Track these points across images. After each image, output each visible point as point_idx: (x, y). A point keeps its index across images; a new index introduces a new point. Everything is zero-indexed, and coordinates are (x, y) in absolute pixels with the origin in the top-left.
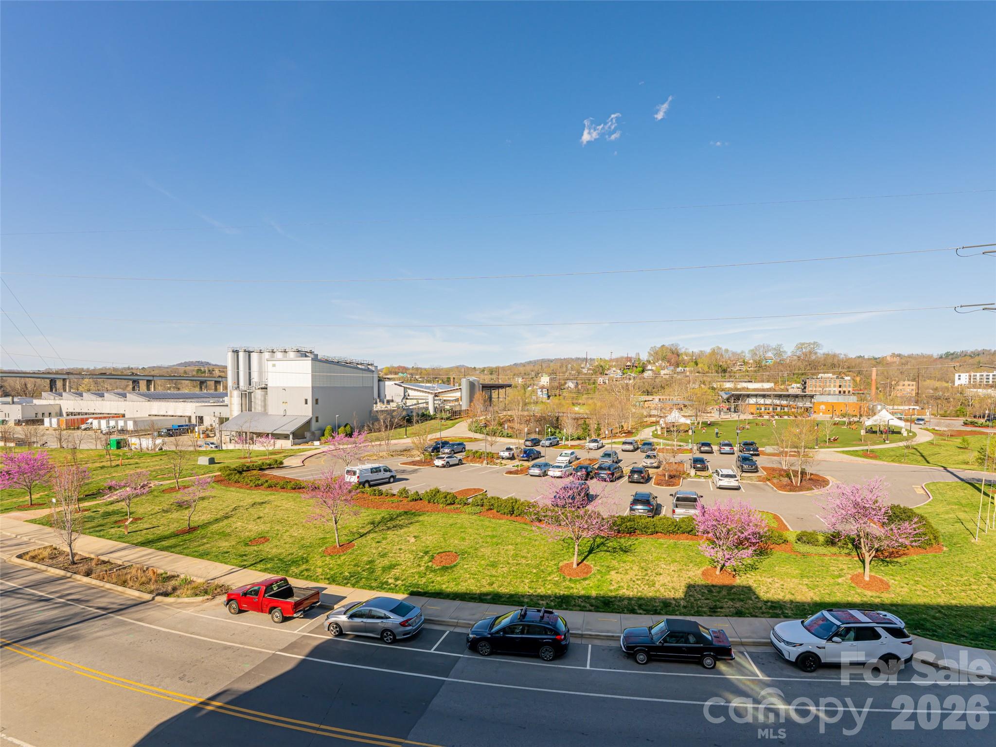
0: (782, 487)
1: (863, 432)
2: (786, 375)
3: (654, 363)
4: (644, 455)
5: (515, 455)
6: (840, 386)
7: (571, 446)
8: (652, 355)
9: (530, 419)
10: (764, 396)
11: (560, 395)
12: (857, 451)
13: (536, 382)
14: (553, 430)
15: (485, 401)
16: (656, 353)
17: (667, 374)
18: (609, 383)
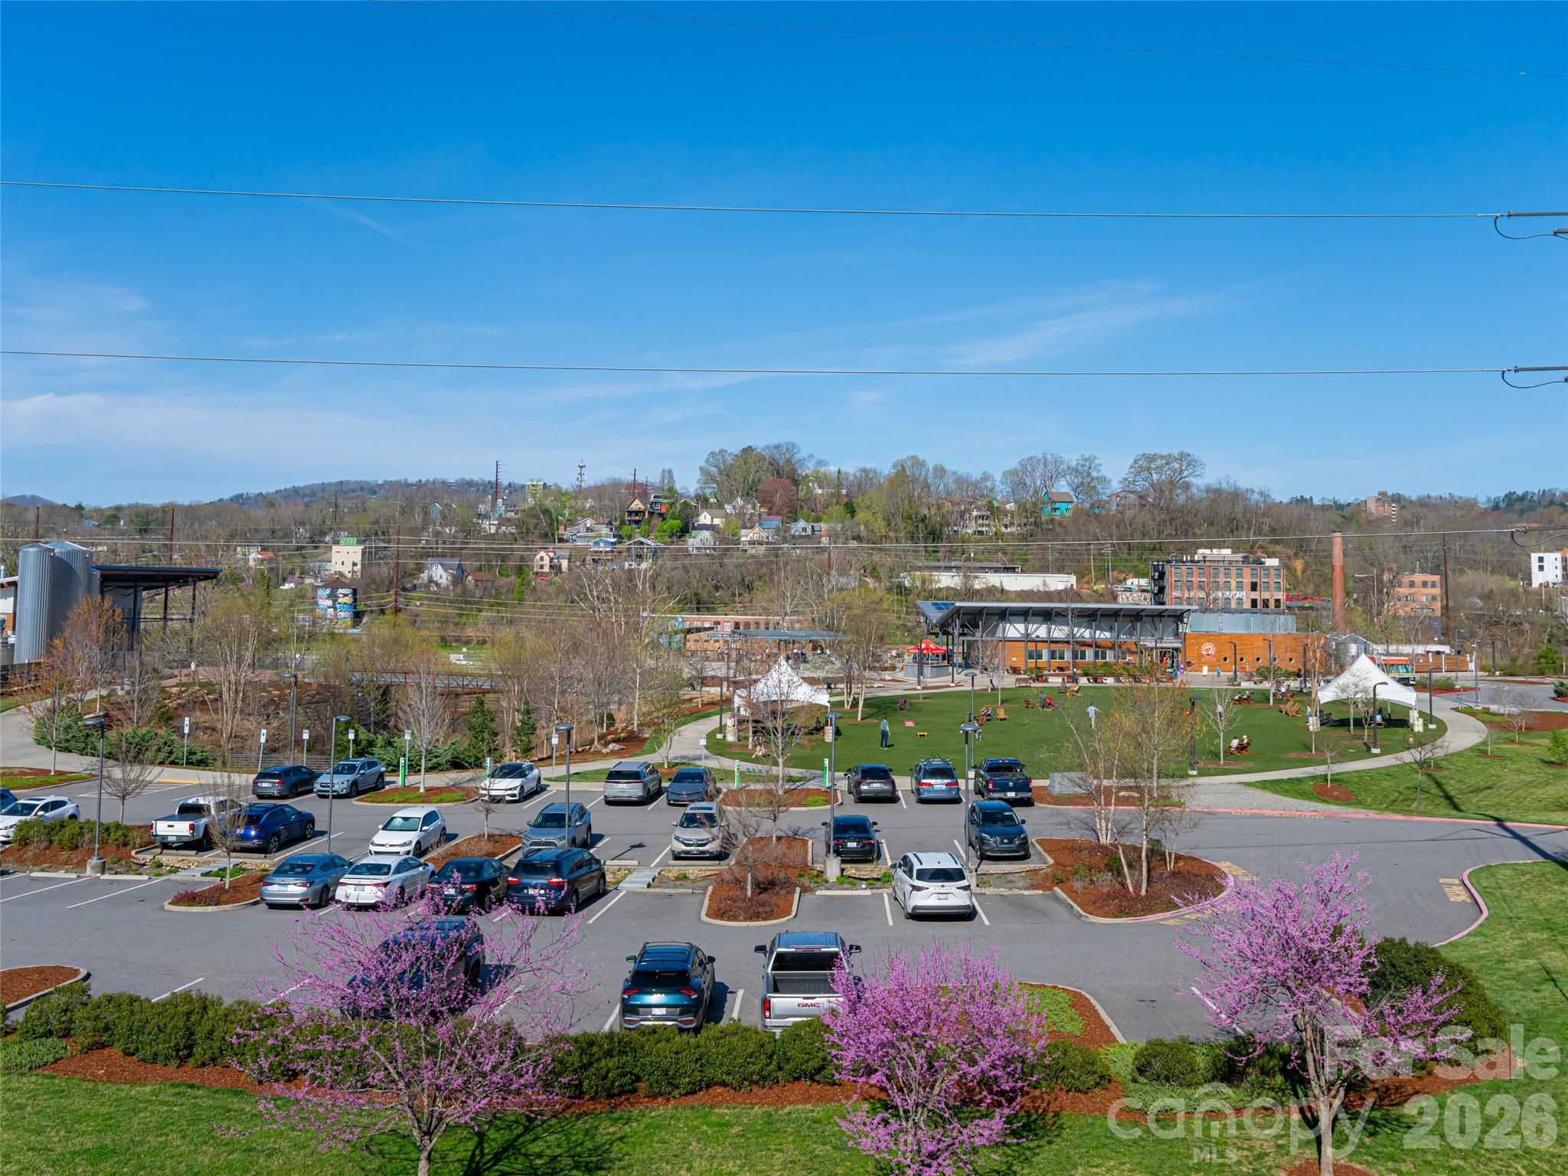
0: (1100, 904)
1: (1313, 724)
2: (1108, 551)
3: (720, 505)
4: (678, 813)
5: (215, 832)
6: (1254, 587)
7: (428, 790)
8: (714, 480)
9: (282, 697)
10: (1047, 616)
11: (397, 610)
12: (1298, 780)
13: (313, 565)
14: (364, 735)
15: (110, 631)
16: (726, 473)
17: (761, 543)
18: (570, 569)
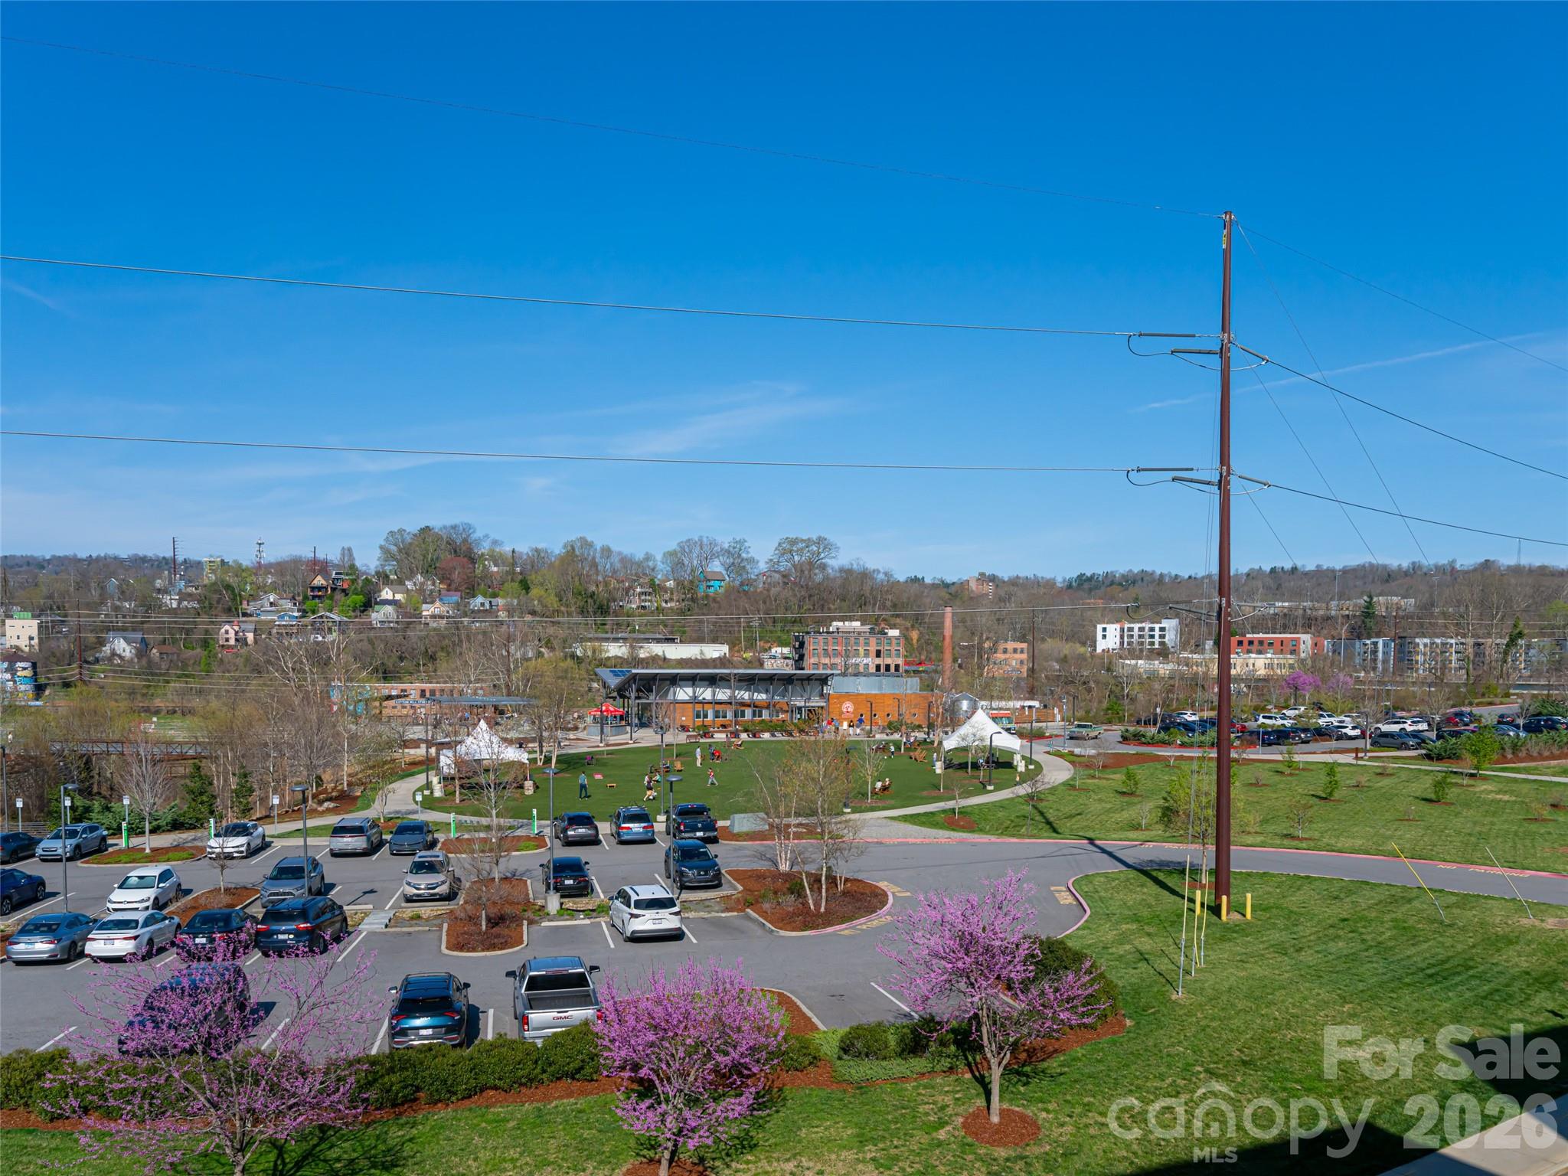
0: (786, 921)
1: (939, 768)
2: (755, 623)
3: (401, 582)
6: (878, 654)
7: (153, 850)
8: (393, 558)
10: (712, 681)
11: (82, 683)
12: (932, 813)
14: (79, 802)
16: (406, 551)
17: (442, 617)
18: (256, 641)
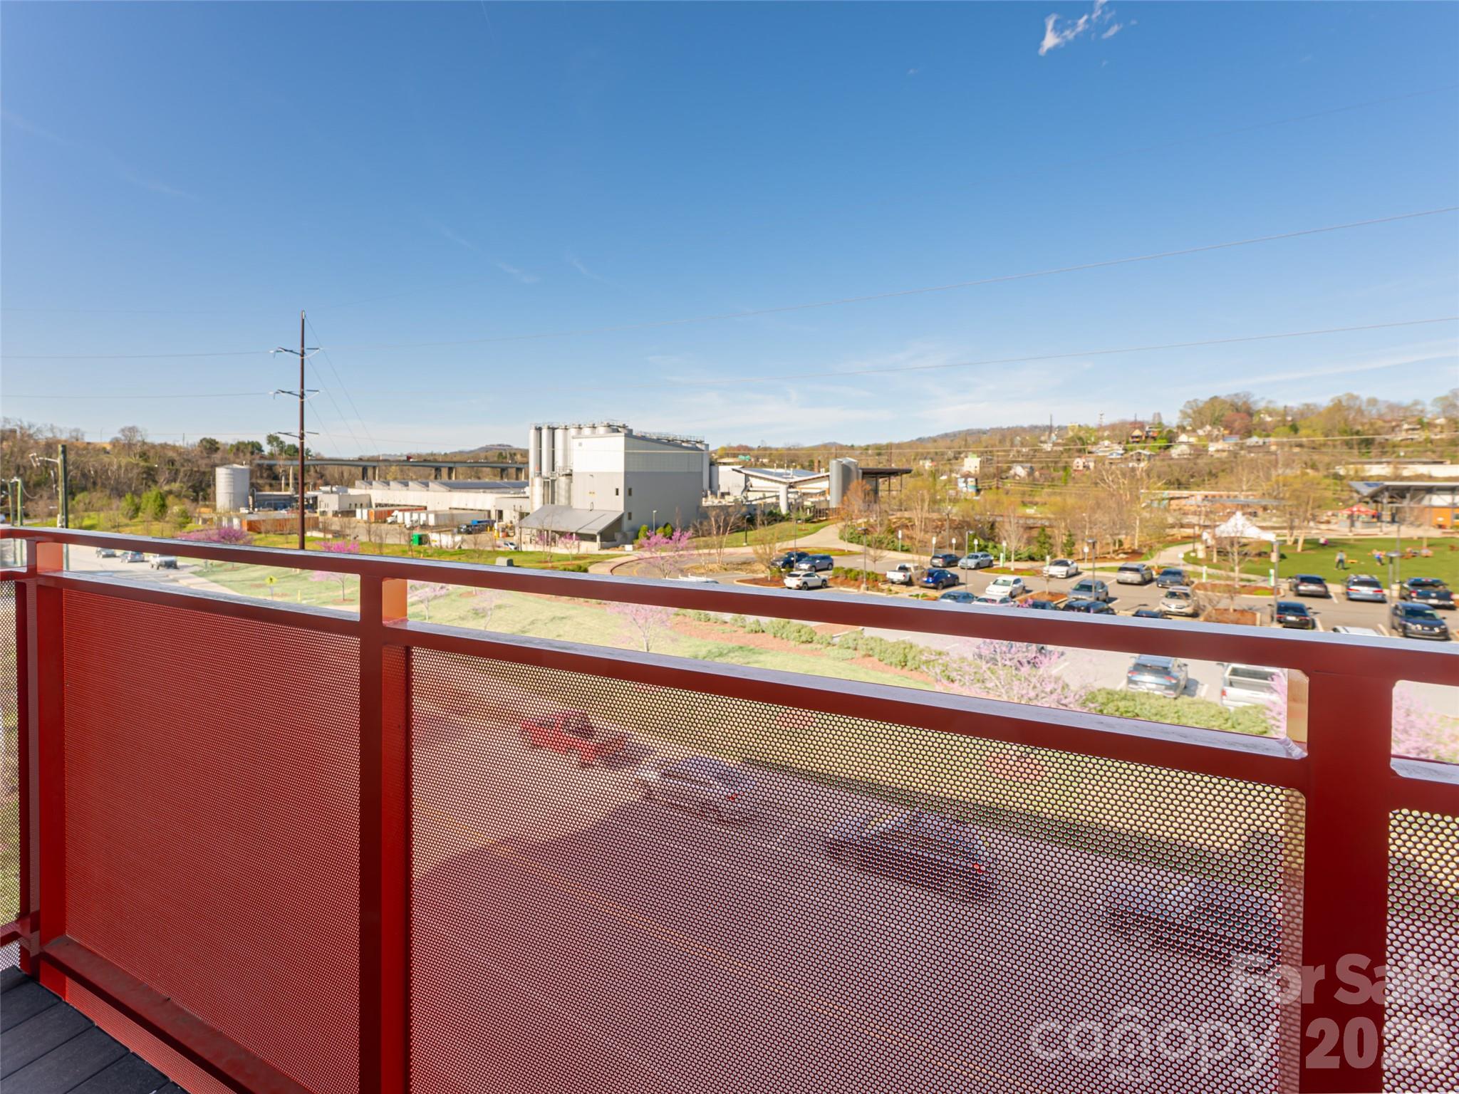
3: (1194, 431)
4: (1165, 591)
5: (914, 579)
7: (1016, 569)
8: (1189, 416)
9: (942, 525)
11: (998, 488)
13: (956, 467)
14: (982, 543)
15: (866, 494)
16: (1199, 412)
17: (1224, 451)
18: (1095, 467)
